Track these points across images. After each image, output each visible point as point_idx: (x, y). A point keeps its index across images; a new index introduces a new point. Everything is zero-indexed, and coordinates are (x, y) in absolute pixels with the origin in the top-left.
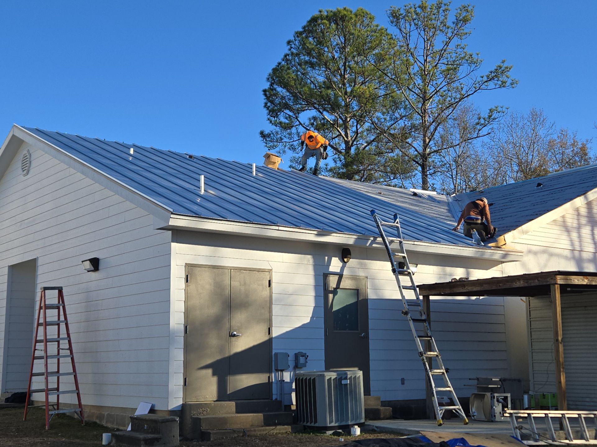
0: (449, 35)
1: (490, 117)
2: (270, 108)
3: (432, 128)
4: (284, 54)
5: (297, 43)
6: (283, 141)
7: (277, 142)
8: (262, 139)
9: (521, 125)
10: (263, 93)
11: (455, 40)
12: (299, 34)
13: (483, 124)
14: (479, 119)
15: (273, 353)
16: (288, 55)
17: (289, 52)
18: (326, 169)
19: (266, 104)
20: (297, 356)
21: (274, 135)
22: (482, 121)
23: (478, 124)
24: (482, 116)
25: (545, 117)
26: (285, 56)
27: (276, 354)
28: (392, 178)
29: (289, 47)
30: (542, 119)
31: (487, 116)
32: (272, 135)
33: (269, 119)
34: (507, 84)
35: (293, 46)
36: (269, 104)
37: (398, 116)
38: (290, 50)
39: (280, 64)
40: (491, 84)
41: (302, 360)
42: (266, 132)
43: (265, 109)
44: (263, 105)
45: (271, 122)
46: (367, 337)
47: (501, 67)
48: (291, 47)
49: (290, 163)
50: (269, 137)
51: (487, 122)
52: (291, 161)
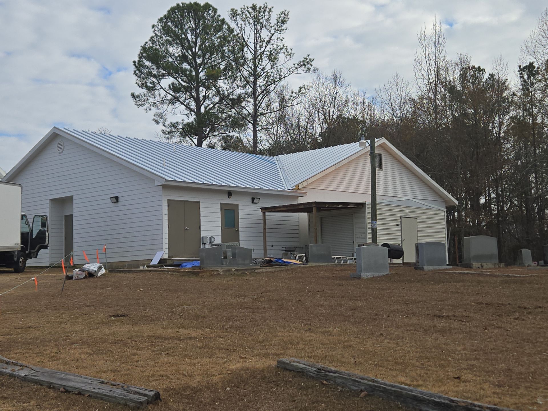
0: (273, 32)
1: (300, 91)
2: (138, 75)
3: (260, 98)
4: (150, 37)
5: (160, 27)
6: (149, 101)
7: (144, 101)
8: (133, 99)
9: (325, 84)
10: (133, 63)
11: (277, 35)
12: (161, 20)
13: (294, 97)
14: (292, 92)
15: (201, 236)
16: (154, 37)
17: (153, 35)
18: (183, 123)
19: (135, 72)
20: (210, 238)
21: (142, 96)
22: (294, 95)
23: (291, 96)
24: (295, 91)
25: (343, 79)
26: (151, 38)
27: (203, 237)
28: (231, 131)
29: (153, 30)
30: (341, 80)
31: (298, 92)
32: (140, 96)
33: (137, 83)
34: (311, 70)
35: (156, 29)
36: (137, 72)
37: (236, 86)
38: (154, 32)
39: (147, 43)
40: (300, 70)
41: (213, 239)
42: (136, 94)
43: (134, 75)
44: (133, 72)
45: (138, 85)
46: (238, 231)
47: (306, 59)
48: (155, 30)
49: (154, 117)
50: (138, 98)
51: (297, 96)
52: (154, 115)
